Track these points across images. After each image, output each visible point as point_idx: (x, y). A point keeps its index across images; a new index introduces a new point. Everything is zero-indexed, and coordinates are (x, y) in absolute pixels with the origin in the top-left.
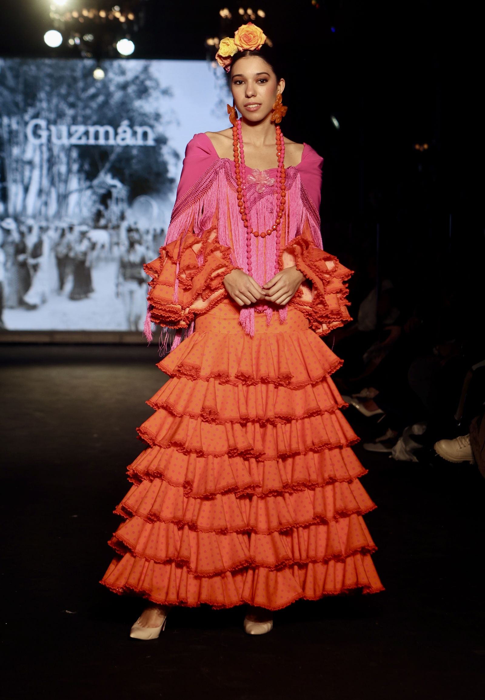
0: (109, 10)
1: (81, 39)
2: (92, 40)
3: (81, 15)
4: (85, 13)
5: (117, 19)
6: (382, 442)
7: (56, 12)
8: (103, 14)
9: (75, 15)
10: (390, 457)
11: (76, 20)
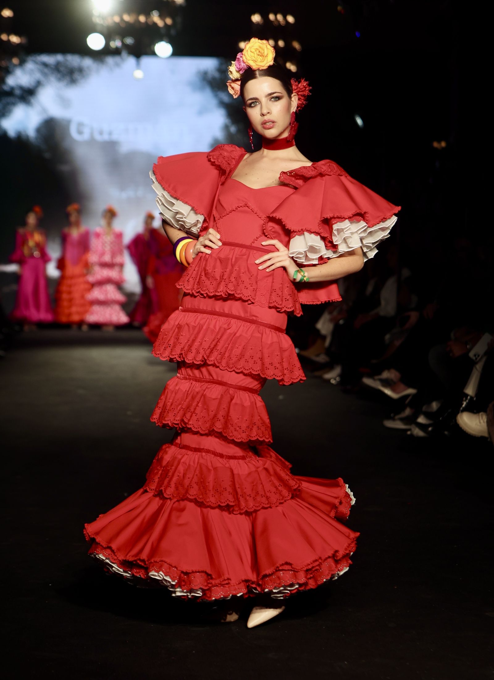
0: (148, 14)
1: (123, 42)
2: (133, 44)
3: (122, 19)
4: (127, 18)
5: (155, 24)
6: (402, 420)
7: (99, 16)
8: (142, 19)
9: (117, 19)
10: (409, 433)
11: (117, 24)
